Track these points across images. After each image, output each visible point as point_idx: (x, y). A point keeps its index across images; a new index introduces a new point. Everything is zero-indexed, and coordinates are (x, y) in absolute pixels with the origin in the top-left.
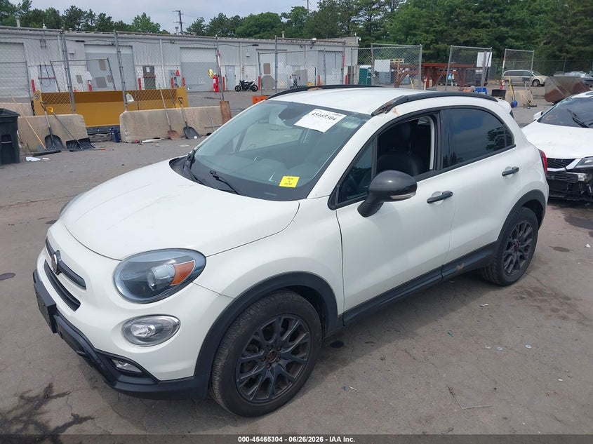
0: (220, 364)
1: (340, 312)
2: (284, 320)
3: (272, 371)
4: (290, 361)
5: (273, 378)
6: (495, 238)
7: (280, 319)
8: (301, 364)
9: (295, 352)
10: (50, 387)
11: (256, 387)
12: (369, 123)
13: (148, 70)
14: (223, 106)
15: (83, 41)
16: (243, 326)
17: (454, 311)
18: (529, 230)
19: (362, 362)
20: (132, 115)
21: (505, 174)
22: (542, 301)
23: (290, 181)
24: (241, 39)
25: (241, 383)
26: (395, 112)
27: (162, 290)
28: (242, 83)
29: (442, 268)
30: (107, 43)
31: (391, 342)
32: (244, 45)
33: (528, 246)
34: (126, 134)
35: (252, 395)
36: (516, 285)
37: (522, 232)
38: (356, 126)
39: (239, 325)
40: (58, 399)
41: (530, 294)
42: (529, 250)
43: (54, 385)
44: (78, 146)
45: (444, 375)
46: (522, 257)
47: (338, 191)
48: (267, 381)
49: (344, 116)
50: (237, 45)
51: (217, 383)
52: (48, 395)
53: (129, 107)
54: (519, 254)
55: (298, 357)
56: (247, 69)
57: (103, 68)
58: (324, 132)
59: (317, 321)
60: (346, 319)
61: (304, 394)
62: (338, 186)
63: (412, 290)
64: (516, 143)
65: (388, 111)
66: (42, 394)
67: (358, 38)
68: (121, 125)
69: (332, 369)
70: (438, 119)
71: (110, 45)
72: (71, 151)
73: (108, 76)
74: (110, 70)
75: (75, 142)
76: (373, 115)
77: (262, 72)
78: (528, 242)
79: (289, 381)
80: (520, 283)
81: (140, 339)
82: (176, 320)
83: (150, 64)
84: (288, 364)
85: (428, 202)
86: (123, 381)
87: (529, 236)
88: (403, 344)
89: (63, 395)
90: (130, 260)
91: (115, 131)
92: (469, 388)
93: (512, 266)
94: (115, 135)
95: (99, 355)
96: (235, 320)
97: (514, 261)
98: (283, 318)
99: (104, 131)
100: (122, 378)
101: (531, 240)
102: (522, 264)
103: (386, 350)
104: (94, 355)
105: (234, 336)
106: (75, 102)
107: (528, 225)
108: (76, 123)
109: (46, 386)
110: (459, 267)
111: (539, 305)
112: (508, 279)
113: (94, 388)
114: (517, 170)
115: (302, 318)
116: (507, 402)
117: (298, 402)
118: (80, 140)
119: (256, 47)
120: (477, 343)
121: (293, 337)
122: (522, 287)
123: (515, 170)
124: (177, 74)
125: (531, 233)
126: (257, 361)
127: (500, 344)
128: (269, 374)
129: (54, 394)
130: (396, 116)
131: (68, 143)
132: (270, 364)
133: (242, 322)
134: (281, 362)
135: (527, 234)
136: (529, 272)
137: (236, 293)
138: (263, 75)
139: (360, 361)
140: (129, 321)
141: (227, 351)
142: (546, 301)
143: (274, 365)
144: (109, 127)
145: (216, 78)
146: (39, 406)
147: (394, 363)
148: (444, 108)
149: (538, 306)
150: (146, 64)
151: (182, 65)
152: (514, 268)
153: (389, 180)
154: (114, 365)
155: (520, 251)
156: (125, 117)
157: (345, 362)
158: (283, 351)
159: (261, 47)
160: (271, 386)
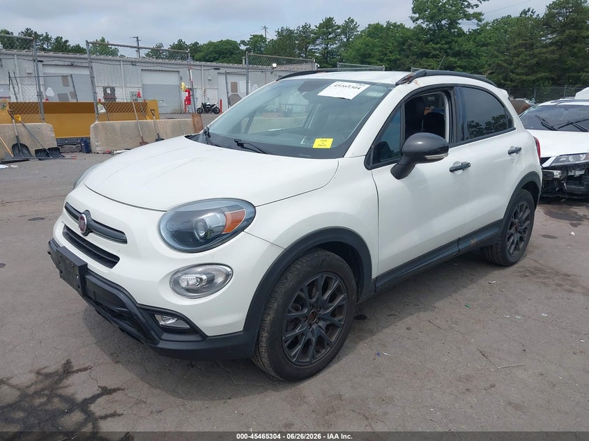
0: (269, 319)
1: (374, 275)
2: (327, 277)
3: (313, 332)
4: (328, 322)
5: (314, 340)
6: (501, 215)
7: (322, 276)
8: (338, 327)
9: (333, 314)
10: (68, 363)
11: (299, 347)
12: (395, 90)
13: (109, 91)
14: (196, 119)
15: (42, 61)
16: (291, 280)
17: (464, 287)
18: (528, 212)
19: (389, 332)
20: (103, 125)
21: (510, 153)
22: (545, 278)
23: (324, 143)
24: (203, 63)
25: (286, 341)
26: (416, 83)
27: (214, 239)
28: (204, 105)
29: (459, 241)
30: (67, 63)
31: (412, 315)
32: (206, 68)
33: (526, 228)
34: (96, 144)
35: (294, 357)
36: (516, 265)
37: (522, 213)
38: (381, 95)
39: (286, 279)
40: (79, 373)
41: (532, 273)
42: (527, 231)
43: (73, 361)
44: (48, 155)
45: (473, 341)
46: (521, 239)
47: (372, 152)
48: (308, 343)
49: (367, 86)
50: (199, 68)
51: (264, 339)
52: (67, 370)
53: (100, 117)
54: (519, 235)
55: (336, 319)
56: (208, 92)
57: (66, 84)
58: (351, 99)
59: (354, 282)
60: (378, 285)
61: (339, 361)
62: (373, 147)
63: (432, 260)
64: (515, 126)
65: (410, 82)
66: (61, 370)
67: (316, 64)
68: (92, 136)
69: (361, 339)
70: (452, 95)
71: (69, 65)
72: (40, 159)
73: (71, 93)
74: (74, 87)
75: (44, 150)
76: (397, 84)
77: (230, 90)
78: (526, 224)
79: (328, 344)
80: (521, 263)
81: (188, 290)
82: (229, 270)
83: (112, 85)
84: (327, 325)
85: (451, 171)
86: (167, 339)
87: (527, 219)
88: (424, 315)
89: (85, 369)
90: (178, 210)
91: (85, 142)
92: (499, 350)
93: (513, 246)
94: (86, 147)
95: (142, 311)
96: (283, 274)
97: (515, 241)
98: (325, 276)
99: (72, 142)
100: (165, 336)
101: (529, 222)
102: (521, 245)
103: (409, 320)
104: (137, 312)
105: (282, 290)
106: (45, 113)
107: (527, 207)
108: (45, 132)
109: (64, 362)
110: (473, 241)
111: (544, 281)
112: (511, 259)
113: (117, 362)
114: (519, 150)
115: (342, 279)
116: (539, 361)
117: (335, 367)
118: (49, 149)
119: (217, 71)
120: (495, 313)
121: (333, 298)
122: (522, 267)
123: (518, 151)
124: (139, 95)
125: (528, 216)
126: (301, 318)
127: (517, 313)
128: (309, 335)
129: (75, 369)
130: (417, 87)
131: (37, 152)
132: (311, 325)
133: (290, 276)
134: (321, 324)
135: (526, 215)
136: (526, 255)
137: (287, 244)
138: (230, 94)
139: (387, 331)
140: (177, 272)
141: (276, 304)
142: (548, 277)
143: (314, 326)
144: (77, 139)
145: (188, 91)
146: (60, 380)
147: (420, 332)
148: (457, 85)
149: (542, 282)
150: (106, 85)
151: (144, 87)
152: (515, 249)
153: (419, 141)
154: (157, 322)
155: (520, 232)
156: (96, 127)
157: (372, 333)
158: (322, 312)
159: (222, 70)
160: (312, 348)
